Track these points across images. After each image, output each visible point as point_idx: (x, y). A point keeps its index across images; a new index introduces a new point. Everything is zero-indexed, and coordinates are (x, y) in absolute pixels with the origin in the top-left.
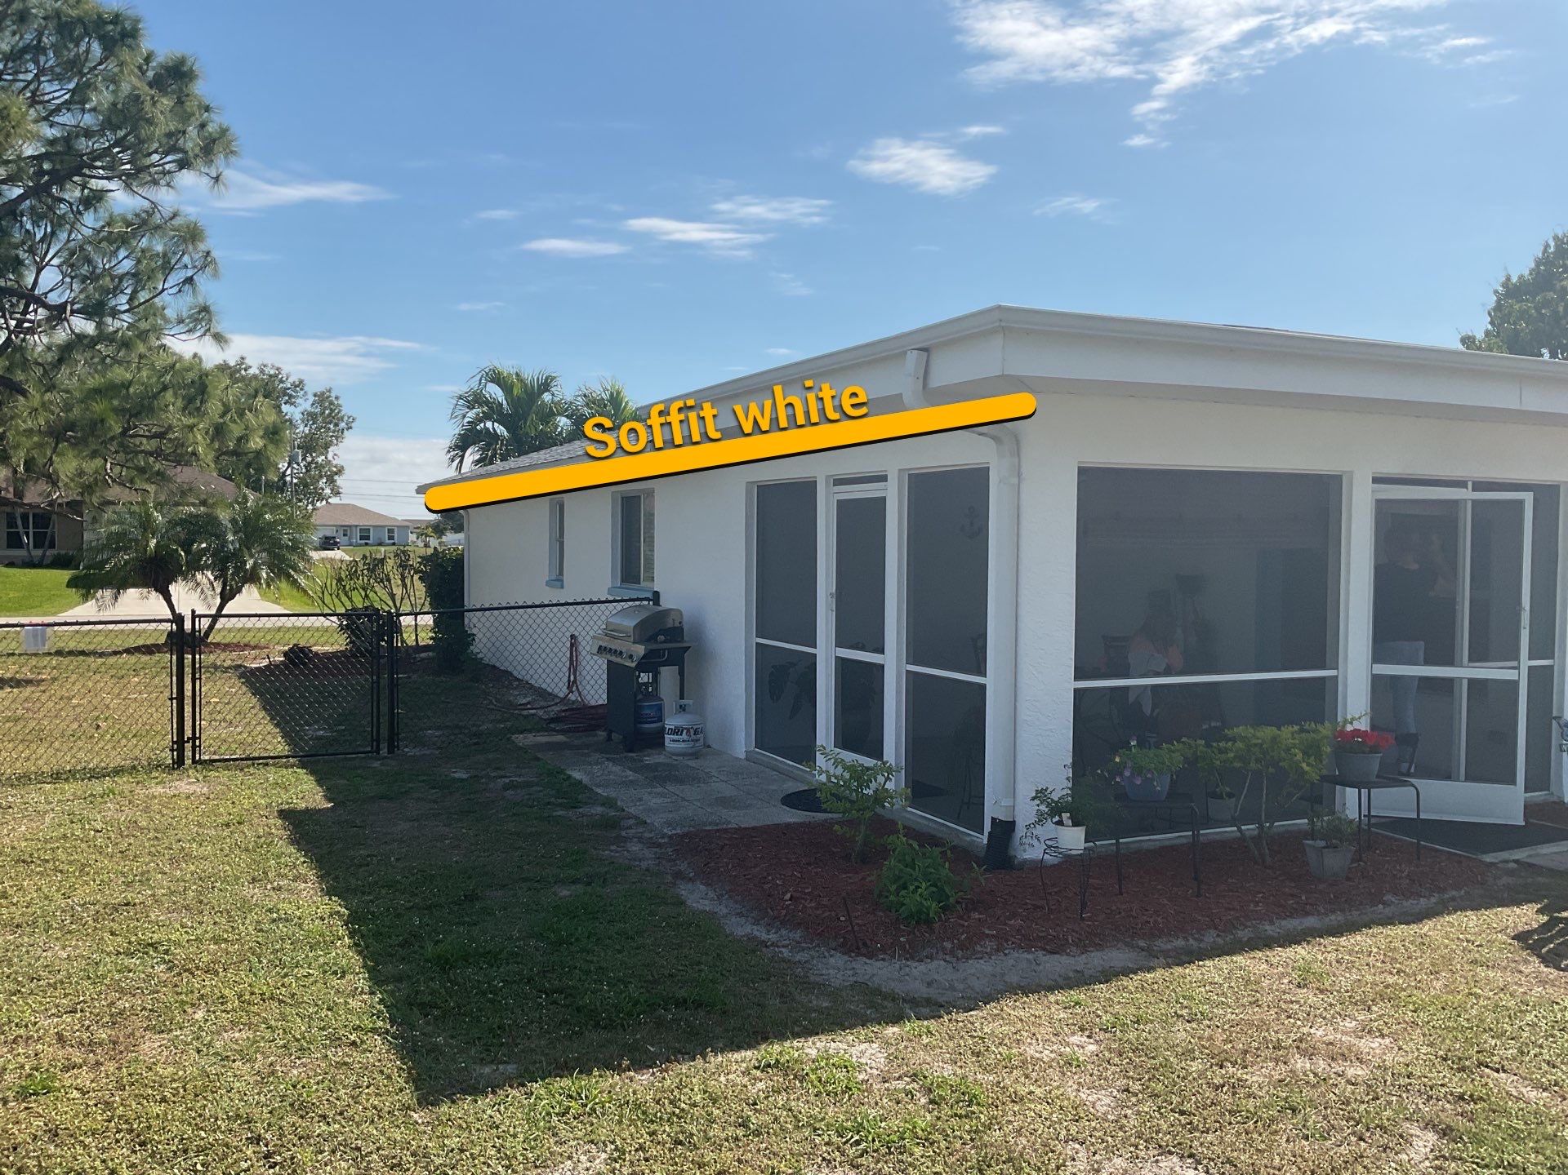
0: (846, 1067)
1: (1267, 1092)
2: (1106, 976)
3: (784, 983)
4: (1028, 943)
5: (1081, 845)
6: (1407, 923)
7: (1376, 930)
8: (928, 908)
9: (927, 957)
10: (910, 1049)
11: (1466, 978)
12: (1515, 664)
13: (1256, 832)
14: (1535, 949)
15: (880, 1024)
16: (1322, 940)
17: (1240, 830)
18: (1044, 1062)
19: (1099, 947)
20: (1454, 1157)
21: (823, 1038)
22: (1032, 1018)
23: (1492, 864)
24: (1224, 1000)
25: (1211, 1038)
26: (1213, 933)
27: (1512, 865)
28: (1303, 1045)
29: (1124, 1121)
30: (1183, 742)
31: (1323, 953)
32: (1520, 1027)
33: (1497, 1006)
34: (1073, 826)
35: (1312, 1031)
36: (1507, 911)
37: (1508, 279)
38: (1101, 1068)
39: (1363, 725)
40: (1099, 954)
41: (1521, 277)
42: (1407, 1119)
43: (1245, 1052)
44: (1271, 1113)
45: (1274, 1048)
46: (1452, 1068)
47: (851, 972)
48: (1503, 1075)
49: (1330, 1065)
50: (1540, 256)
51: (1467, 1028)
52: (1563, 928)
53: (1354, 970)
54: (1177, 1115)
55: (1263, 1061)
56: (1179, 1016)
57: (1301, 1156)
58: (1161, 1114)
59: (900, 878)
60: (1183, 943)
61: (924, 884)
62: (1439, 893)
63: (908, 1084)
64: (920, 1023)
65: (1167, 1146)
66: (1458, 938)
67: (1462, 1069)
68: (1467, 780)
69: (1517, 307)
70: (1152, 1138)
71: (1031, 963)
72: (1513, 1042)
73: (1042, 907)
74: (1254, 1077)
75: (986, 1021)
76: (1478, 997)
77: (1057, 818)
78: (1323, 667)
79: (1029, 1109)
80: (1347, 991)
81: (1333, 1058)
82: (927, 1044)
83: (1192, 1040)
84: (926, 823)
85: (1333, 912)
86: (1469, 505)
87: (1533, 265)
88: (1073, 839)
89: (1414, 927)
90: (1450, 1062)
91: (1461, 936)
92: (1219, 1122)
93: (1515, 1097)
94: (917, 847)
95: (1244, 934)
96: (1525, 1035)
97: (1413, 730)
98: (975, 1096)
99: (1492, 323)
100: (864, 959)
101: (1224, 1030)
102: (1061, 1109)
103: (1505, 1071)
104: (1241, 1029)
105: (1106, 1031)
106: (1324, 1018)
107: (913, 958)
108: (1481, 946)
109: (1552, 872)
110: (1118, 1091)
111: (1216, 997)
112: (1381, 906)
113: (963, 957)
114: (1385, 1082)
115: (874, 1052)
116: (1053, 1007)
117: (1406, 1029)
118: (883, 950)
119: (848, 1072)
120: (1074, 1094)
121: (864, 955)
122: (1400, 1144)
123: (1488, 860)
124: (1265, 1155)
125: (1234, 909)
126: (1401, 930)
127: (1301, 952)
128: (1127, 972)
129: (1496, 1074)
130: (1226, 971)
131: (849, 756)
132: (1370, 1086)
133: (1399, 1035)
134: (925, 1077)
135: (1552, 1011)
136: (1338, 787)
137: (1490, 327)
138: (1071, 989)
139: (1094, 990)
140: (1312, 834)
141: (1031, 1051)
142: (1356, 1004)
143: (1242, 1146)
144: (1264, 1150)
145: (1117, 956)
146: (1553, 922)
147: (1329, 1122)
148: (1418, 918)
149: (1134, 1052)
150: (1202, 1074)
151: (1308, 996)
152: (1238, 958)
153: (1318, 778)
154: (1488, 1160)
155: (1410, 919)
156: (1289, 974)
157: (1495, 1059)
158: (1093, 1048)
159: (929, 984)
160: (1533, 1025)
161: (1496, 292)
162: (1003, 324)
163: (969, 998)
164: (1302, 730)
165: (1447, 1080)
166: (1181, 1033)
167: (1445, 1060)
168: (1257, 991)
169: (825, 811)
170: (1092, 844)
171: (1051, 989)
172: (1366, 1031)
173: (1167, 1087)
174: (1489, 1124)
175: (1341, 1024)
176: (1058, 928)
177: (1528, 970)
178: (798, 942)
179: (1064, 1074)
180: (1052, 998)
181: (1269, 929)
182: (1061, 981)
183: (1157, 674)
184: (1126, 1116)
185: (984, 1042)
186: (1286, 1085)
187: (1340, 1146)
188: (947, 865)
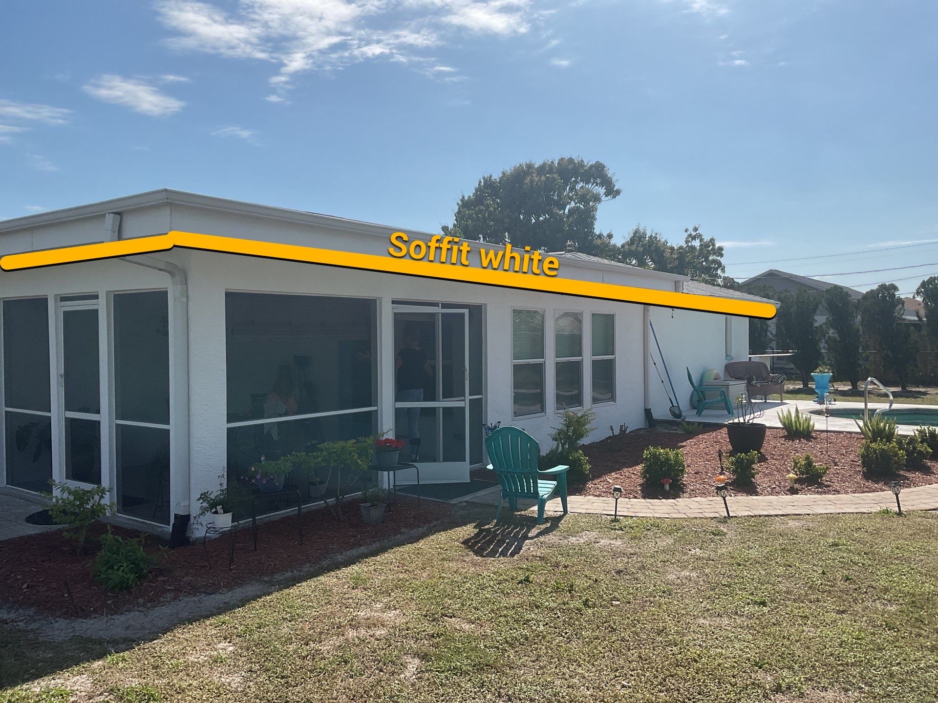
0: (62, 695)
1: (332, 655)
2: (242, 603)
3: (19, 646)
4: (194, 590)
5: (230, 524)
6: (411, 543)
7: (395, 549)
8: (128, 579)
9: (127, 611)
10: (110, 674)
11: (438, 569)
12: (463, 398)
13: (335, 502)
14: (471, 548)
15: (88, 661)
16: (367, 560)
17: (326, 502)
18: (200, 664)
19: (240, 585)
20: (428, 670)
21: (46, 678)
22: (194, 638)
23: (455, 504)
24: (311, 604)
25: (302, 629)
26: (308, 565)
27: (464, 504)
28: (354, 623)
29: (248, 690)
30: (294, 455)
31: (367, 567)
32: (463, 591)
33: (452, 581)
34: (224, 513)
35: (359, 613)
36: (459, 529)
37: (463, 197)
38: (235, 661)
39: (391, 436)
40: (240, 589)
41: (469, 197)
42: (405, 654)
43: (321, 633)
44: (333, 666)
45: (337, 627)
46: (429, 621)
47: (72, 630)
48: (453, 619)
49: (367, 631)
50: (477, 187)
51: (438, 597)
52: (485, 534)
53: (383, 574)
54: (279, 680)
55: (331, 637)
56: (284, 619)
57: (348, 688)
58: (270, 681)
59: (108, 562)
60: (291, 574)
61: (125, 564)
62: (428, 524)
63: (107, 697)
64: (118, 655)
65: (273, 699)
66: (436, 548)
67: (434, 620)
68: (444, 460)
69: (467, 212)
70: (264, 697)
71: (197, 603)
72: (459, 600)
73: (206, 567)
74: (324, 648)
75: (163, 646)
76: (444, 578)
77: (214, 510)
78: (370, 406)
79: (188, 696)
80: (378, 587)
81: (369, 627)
82: (122, 668)
83: (291, 632)
84: (132, 522)
85: (374, 542)
86: (440, 315)
87: (474, 191)
88: (224, 521)
89: (415, 545)
90: (428, 617)
91: (437, 546)
92: (304, 678)
93: (458, 630)
94: (121, 541)
95: (325, 563)
96: (465, 595)
97: (418, 437)
98: (152, 695)
99: (456, 220)
100: (81, 620)
101: (310, 622)
102: (209, 691)
103: (454, 617)
104: (320, 620)
105: (240, 636)
106: (366, 605)
107: (116, 613)
108: (446, 550)
109: (482, 505)
110: (245, 672)
111: (306, 603)
112: (399, 535)
113: (151, 607)
114: (395, 635)
115: (83, 680)
116: (208, 628)
117: (407, 603)
118: (95, 611)
119: (63, 698)
120: (218, 680)
121: (81, 617)
122: (401, 669)
123: (453, 503)
124: (329, 692)
125: (320, 549)
126: (409, 547)
127: (355, 568)
128: (255, 598)
129: (450, 619)
130: (313, 587)
131: (74, 484)
132: (387, 639)
133: (404, 607)
134: (119, 690)
135: (478, 580)
136: (379, 472)
137: (455, 222)
138: (220, 614)
139: (234, 613)
140: (364, 500)
141: (192, 659)
142: (383, 593)
143: (316, 690)
144: (328, 689)
145: (250, 589)
146: (481, 531)
147: (364, 665)
148: (417, 539)
149: (256, 646)
150: (295, 652)
151: (359, 593)
152: (322, 578)
153: (367, 467)
154: (444, 668)
155: (413, 540)
156: (348, 582)
157: (450, 611)
158: (231, 648)
159: (127, 628)
160: (469, 589)
161: (458, 204)
162: (169, 201)
163: (154, 633)
164: (358, 441)
165: (426, 627)
166: (285, 629)
167: (426, 616)
168: (330, 596)
169: (56, 524)
170: (236, 523)
171: (207, 617)
172: (388, 607)
173: (274, 664)
174: (445, 648)
175: (375, 606)
176: (215, 578)
177: (469, 560)
178: (33, 616)
179: (212, 669)
180: (208, 622)
181: (340, 558)
182: (215, 611)
183: (281, 416)
184: (249, 687)
185: (161, 659)
186: (342, 648)
187: (370, 677)
188: (141, 549)
